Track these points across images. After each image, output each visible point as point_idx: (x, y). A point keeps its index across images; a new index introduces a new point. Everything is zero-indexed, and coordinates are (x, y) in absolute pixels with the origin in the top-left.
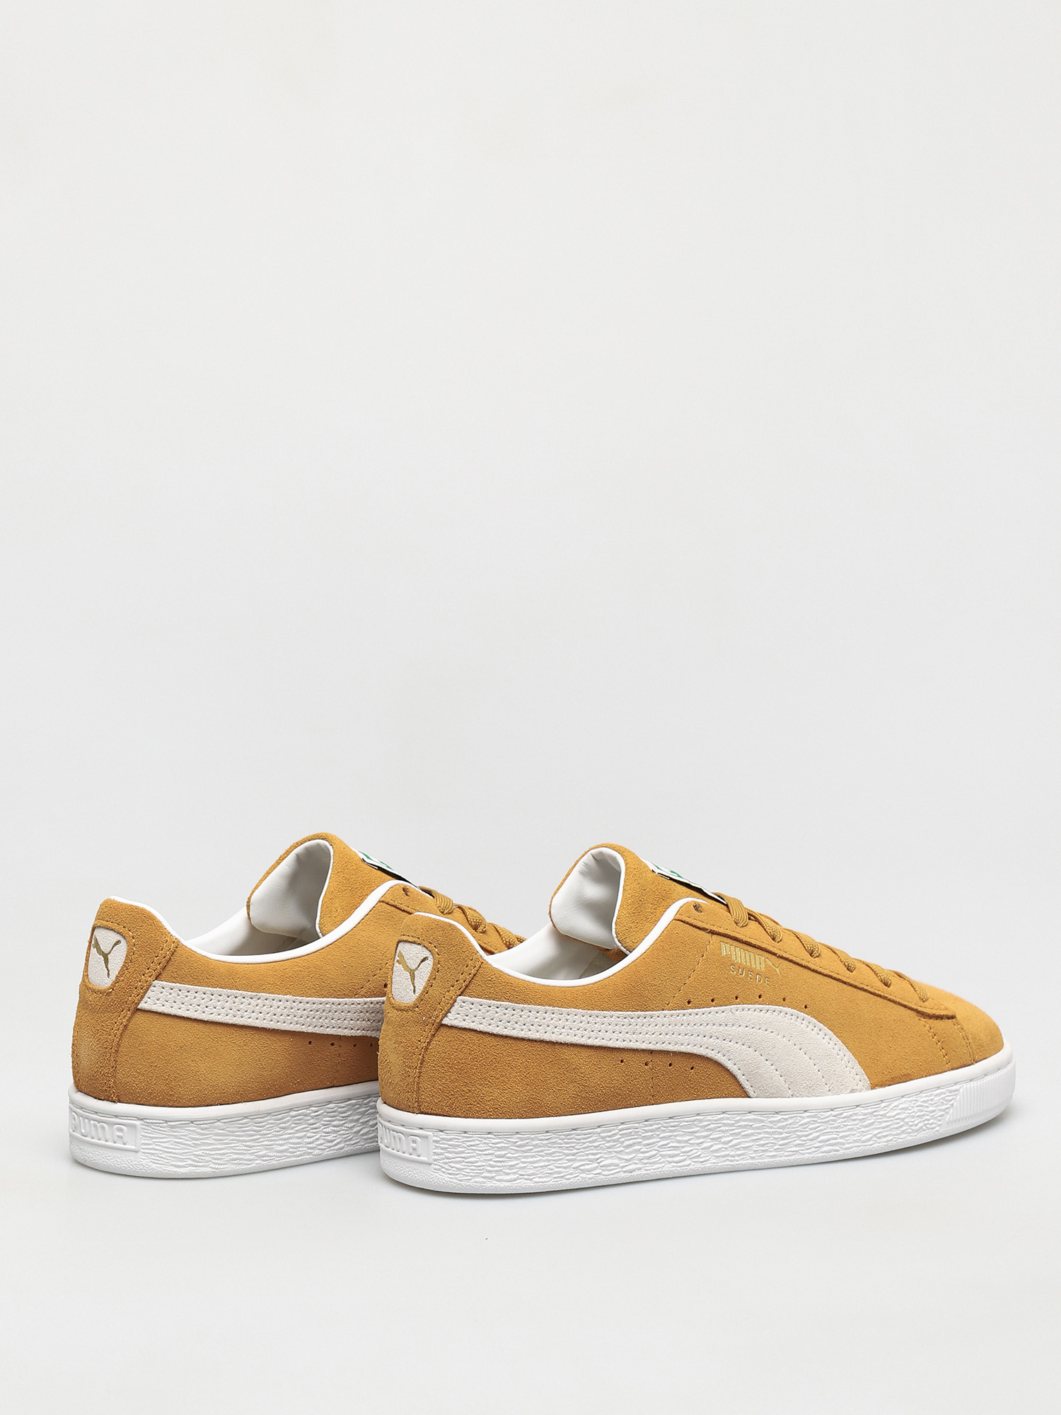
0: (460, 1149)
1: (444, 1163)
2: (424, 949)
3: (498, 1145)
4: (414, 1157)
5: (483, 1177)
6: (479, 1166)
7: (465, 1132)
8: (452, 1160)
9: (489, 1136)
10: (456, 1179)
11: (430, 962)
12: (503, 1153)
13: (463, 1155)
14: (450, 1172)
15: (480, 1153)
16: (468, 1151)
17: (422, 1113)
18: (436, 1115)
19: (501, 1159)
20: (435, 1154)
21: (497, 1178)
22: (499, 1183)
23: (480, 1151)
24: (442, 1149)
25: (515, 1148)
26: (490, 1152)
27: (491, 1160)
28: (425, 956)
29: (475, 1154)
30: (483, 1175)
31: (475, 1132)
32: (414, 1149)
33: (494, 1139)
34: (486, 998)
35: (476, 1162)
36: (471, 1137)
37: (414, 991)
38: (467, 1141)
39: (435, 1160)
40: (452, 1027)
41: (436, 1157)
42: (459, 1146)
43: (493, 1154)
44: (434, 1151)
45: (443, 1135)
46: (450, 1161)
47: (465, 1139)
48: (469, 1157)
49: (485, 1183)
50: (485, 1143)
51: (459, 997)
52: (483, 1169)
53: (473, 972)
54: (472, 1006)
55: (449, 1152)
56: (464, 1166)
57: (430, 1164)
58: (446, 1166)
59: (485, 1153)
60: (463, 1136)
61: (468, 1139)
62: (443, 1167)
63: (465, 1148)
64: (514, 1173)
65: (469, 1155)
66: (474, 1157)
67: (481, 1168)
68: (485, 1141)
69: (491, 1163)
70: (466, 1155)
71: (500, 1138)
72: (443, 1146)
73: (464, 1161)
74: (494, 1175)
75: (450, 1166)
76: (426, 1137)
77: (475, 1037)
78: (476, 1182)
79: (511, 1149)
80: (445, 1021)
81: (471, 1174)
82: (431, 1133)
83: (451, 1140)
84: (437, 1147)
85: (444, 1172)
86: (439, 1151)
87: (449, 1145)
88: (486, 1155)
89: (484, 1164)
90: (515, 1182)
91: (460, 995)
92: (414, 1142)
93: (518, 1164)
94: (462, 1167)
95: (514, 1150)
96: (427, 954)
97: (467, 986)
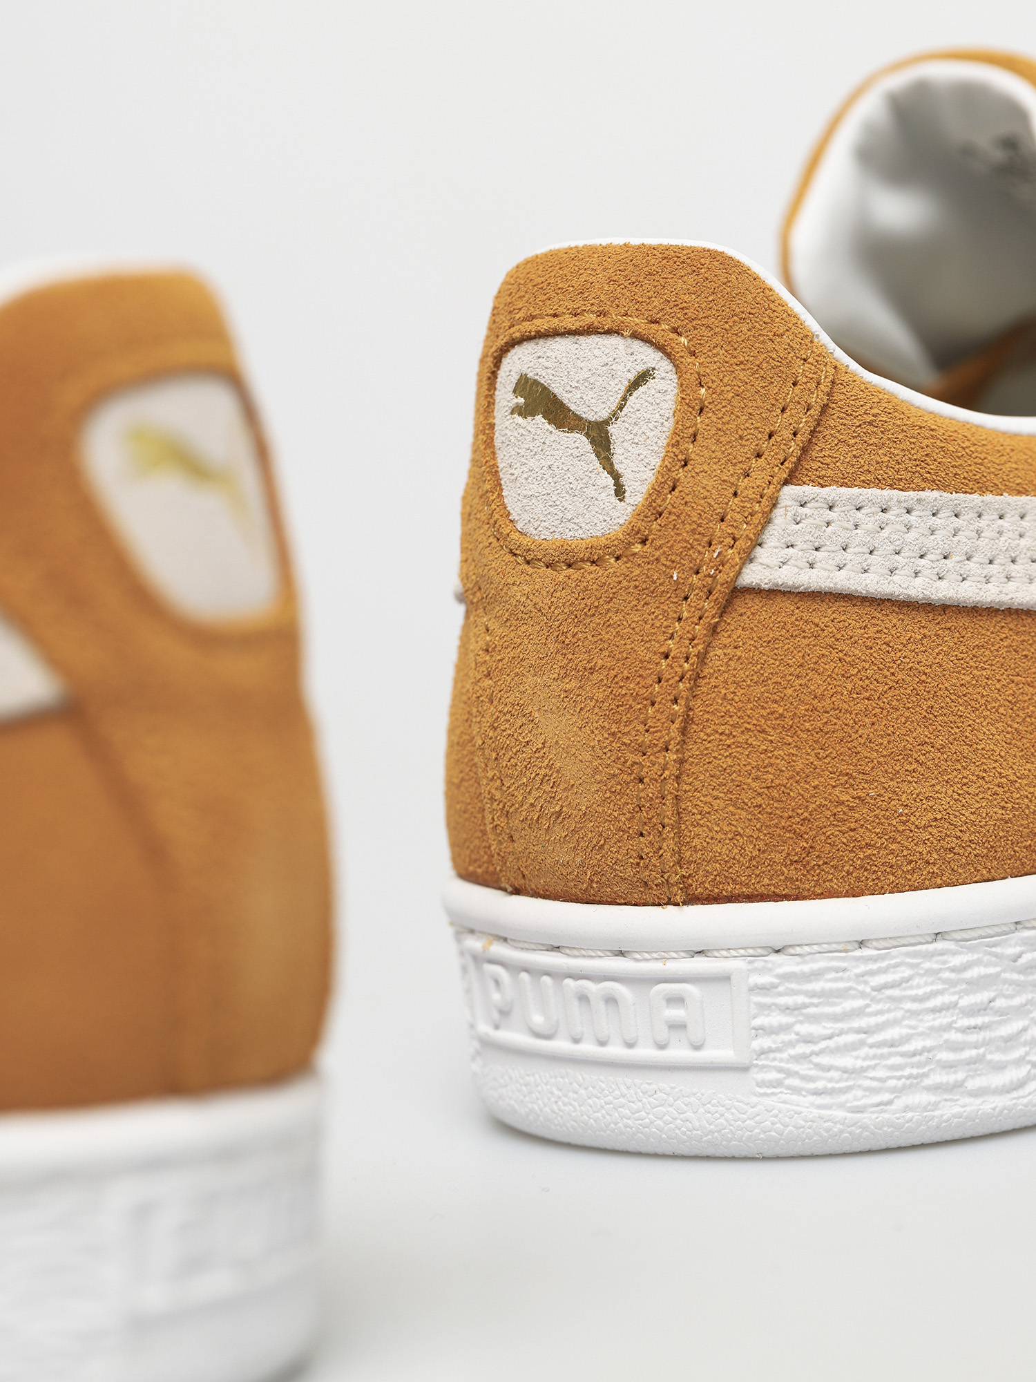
0: (849, 1005)
1: (798, 1059)
2: (637, 345)
3: (968, 975)
4: (679, 1053)
5: (929, 1089)
6: (914, 1054)
7: (861, 944)
8: (823, 1044)
9: (940, 945)
10: (841, 1106)
11: (665, 383)
12: (982, 997)
13: (862, 1023)
14: (820, 1085)
15: (915, 1006)
16: (880, 1007)
17: (693, 899)
18: (750, 898)
19: (978, 1021)
20: (760, 1030)
21: (972, 1084)
22: (979, 1101)
23: (915, 999)
24: (787, 1009)
25: (1015, 976)
26: (947, 999)
27: (948, 1027)
28: (641, 368)
29: (899, 1014)
30: (928, 1082)
31: (894, 941)
32: (677, 1027)
33: (955, 953)
34: (867, 484)
35: (906, 1039)
36: (883, 958)
37: (620, 492)
38: (871, 973)
39: (763, 1053)
40: (773, 593)
41: (765, 1042)
42: (842, 994)
43: (955, 1005)
44: (757, 1022)
45: (784, 963)
46: (816, 1048)
47: (862, 968)
48: (879, 1028)
49: (936, 1106)
50: (929, 972)
51: (786, 488)
52: (929, 1060)
53: (816, 399)
54: (832, 515)
55: (815, 1019)
56: (866, 1058)
57: (745, 1069)
58: (803, 1069)
59: (931, 1004)
60: (859, 959)
61: (874, 966)
62: (790, 1073)
63: (863, 995)
64: (1019, 1062)
65: (880, 1019)
66: (895, 1022)
67: (923, 1058)
68: (927, 965)
69: (954, 1036)
70: (873, 1021)
71: (971, 950)
72: (789, 1000)
73: (862, 1043)
74: (960, 1076)
75: (817, 1066)
76: (725, 978)
77: (851, 617)
78: (907, 1108)
79: (1005, 981)
80: (753, 575)
81: (892, 1083)
82: (739, 964)
83: (816, 975)
84: (763, 1007)
85: (796, 1091)
86: (776, 1019)
87: (812, 994)
88: (934, 1010)
89: (929, 1043)
90: (1021, 1092)
91: (786, 482)
92: (676, 1000)
93: (1025, 1030)
94: (859, 1063)
95: (1011, 982)
96: (648, 357)
97: (805, 450)
